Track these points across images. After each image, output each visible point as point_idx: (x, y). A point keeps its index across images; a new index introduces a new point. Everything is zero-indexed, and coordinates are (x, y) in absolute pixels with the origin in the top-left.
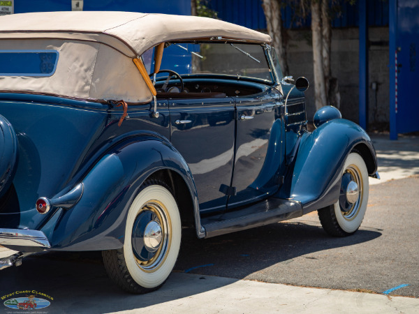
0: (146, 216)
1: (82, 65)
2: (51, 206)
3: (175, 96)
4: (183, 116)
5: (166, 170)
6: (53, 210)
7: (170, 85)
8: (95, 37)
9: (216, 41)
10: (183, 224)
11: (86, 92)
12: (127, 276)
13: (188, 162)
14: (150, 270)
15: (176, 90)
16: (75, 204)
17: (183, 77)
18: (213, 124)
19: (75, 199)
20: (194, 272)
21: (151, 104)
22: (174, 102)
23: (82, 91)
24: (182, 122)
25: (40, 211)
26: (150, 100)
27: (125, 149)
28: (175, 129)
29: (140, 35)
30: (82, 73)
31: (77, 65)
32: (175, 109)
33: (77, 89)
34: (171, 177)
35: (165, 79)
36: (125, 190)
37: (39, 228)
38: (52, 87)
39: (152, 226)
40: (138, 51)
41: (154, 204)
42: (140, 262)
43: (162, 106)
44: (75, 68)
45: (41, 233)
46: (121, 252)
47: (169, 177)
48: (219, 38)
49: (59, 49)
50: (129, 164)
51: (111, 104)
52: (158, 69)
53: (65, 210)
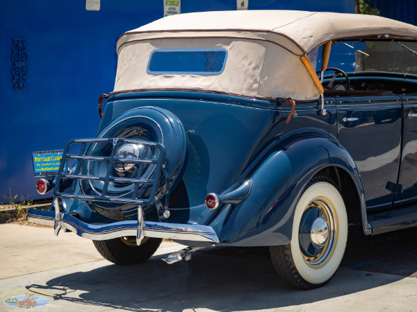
0: (313, 213)
1: (250, 64)
2: (220, 202)
3: (341, 94)
4: (349, 114)
5: (333, 166)
6: (222, 206)
7: (336, 83)
8: (263, 36)
9: (383, 39)
10: (350, 220)
11: (254, 90)
12: (294, 272)
13: (355, 159)
14: (316, 266)
15: (341, 88)
16: (244, 200)
17: (349, 75)
18: (378, 121)
19: (243, 196)
20: (360, 269)
21: (318, 102)
22: (341, 99)
23: (250, 89)
24: (350, 119)
25: (209, 207)
26: (318, 97)
27: (293, 146)
28: (341, 127)
29: (308, 33)
30: (251, 71)
31: (246, 63)
32: (342, 107)
33: (245, 86)
34: (338, 175)
35: (331, 77)
36: (292, 187)
37: (208, 223)
38: (221, 86)
39: (319, 223)
40: (306, 49)
41: (321, 201)
42: (307, 258)
43: (330, 103)
44: (244, 66)
45: (210, 229)
46: (288, 248)
47: (336, 175)
48: (387, 36)
49: (227, 48)
50: (296, 161)
51: (279, 102)
52: (326, 67)
53: (233, 206)
